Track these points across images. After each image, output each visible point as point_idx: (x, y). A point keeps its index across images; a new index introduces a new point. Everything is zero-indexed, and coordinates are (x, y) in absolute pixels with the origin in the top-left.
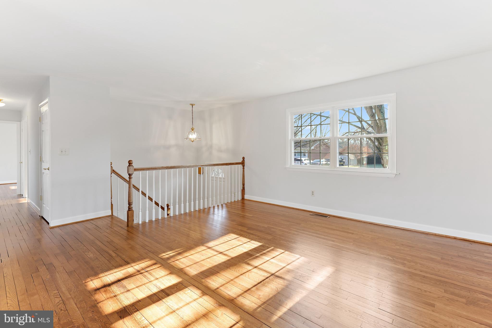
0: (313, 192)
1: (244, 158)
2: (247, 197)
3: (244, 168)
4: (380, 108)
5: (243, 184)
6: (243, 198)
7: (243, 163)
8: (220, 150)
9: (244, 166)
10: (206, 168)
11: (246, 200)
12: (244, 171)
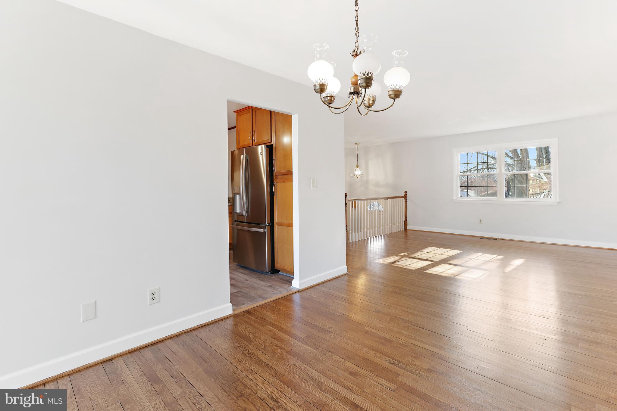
0: (481, 220)
1: (406, 192)
2: (409, 227)
3: (406, 201)
4: (547, 149)
5: (405, 216)
6: (406, 229)
7: (405, 197)
8: (377, 185)
9: (406, 200)
10: (360, 202)
11: (409, 230)
12: (406, 204)
